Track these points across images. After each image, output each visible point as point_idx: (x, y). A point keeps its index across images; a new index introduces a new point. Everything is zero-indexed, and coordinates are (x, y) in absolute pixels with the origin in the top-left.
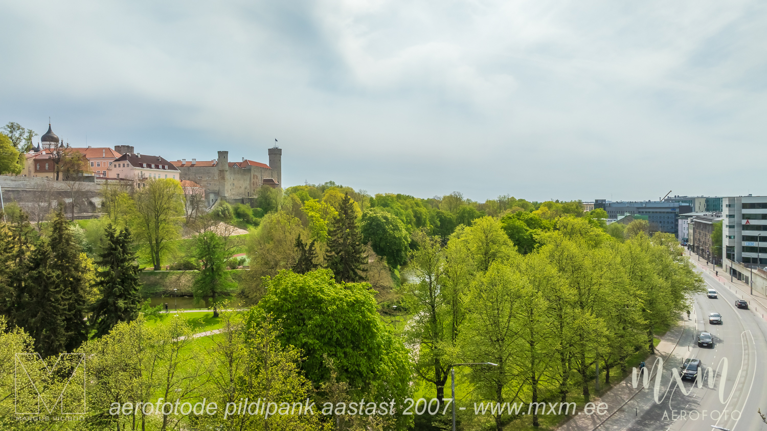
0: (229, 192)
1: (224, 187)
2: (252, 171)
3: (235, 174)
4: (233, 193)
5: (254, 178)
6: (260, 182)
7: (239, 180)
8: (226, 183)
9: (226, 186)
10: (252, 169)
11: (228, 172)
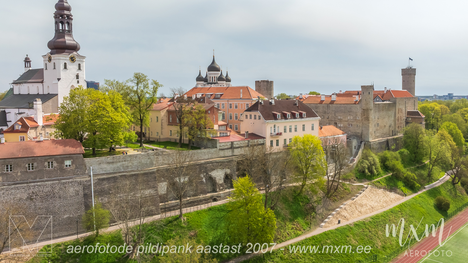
0: (373, 135)
1: (368, 130)
2: (397, 104)
3: (379, 111)
4: (378, 135)
5: (399, 113)
6: (404, 115)
7: (384, 118)
8: (370, 125)
9: (370, 128)
10: (397, 102)
11: (372, 111)
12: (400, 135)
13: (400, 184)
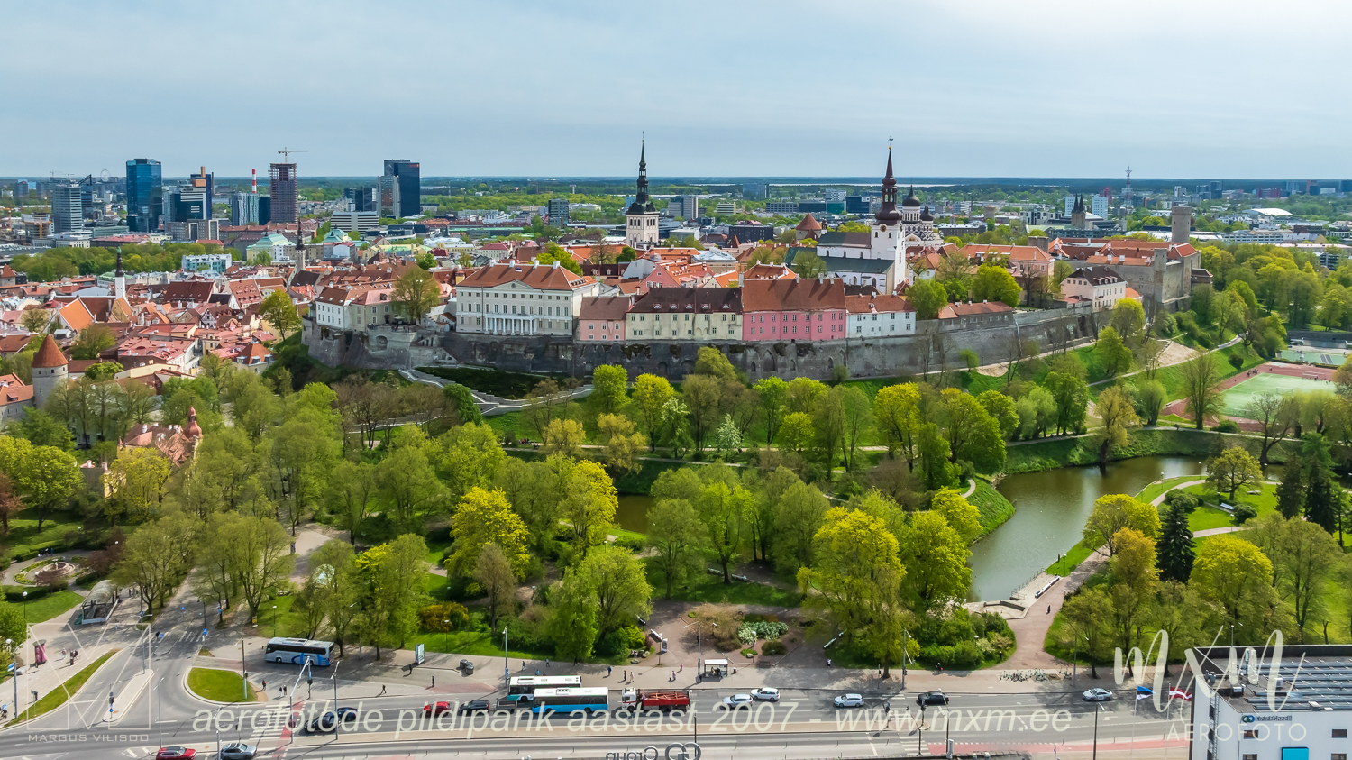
0: (1165, 296)
1: (1161, 291)
2: (1185, 265)
4: (1168, 296)
7: (1173, 279)
8: (1163, 287)
10: (1185, 262)
12: (1186, 296)
13: (1195, 342)
